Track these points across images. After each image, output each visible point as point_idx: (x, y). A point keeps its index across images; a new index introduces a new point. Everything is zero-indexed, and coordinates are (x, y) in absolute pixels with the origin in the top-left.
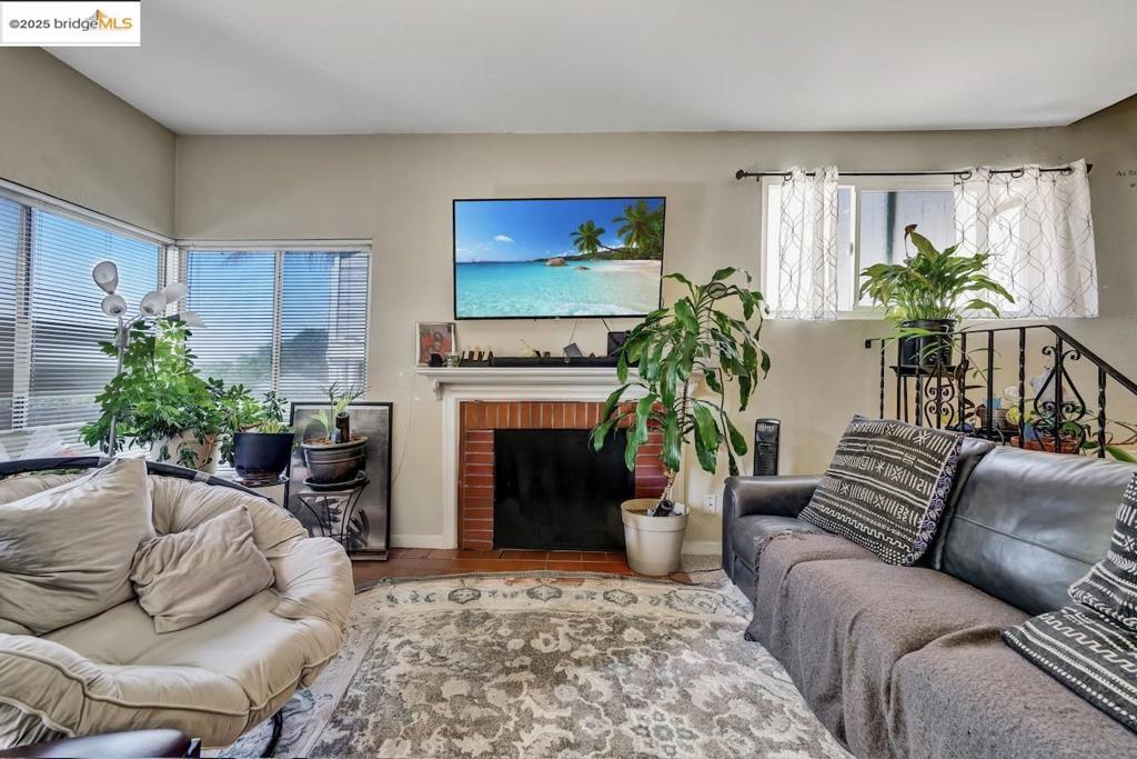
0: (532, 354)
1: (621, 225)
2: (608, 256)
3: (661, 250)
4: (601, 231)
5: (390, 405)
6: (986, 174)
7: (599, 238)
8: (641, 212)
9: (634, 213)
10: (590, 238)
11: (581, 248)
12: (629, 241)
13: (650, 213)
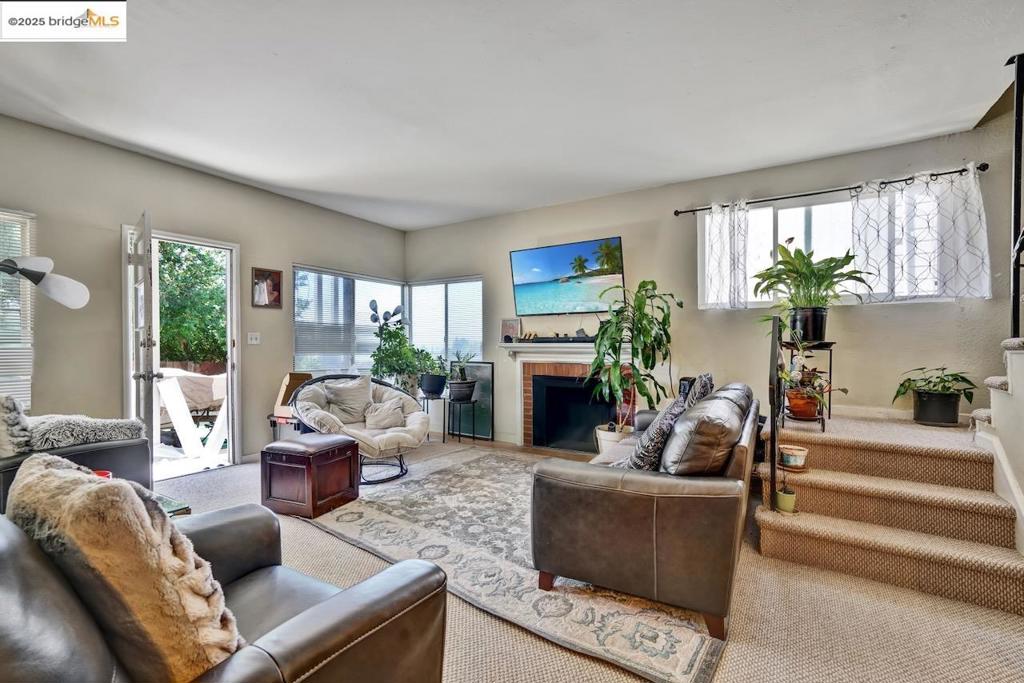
0: (554, 335)
1: (596, 256)
2: (591, 275)
3: (622, 268)
4: (586, 260)
5: (492, 364)
6: (877, 187)
7: (586, 264)
8: (608, 247)
9: (604, 247)
10: (581, 265)
11: (576, 271)
12: (602, 264)
13: (613, 246)
